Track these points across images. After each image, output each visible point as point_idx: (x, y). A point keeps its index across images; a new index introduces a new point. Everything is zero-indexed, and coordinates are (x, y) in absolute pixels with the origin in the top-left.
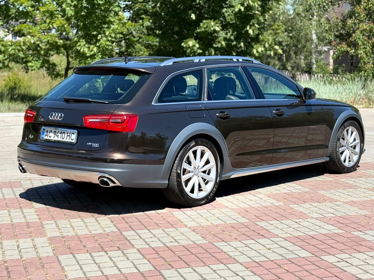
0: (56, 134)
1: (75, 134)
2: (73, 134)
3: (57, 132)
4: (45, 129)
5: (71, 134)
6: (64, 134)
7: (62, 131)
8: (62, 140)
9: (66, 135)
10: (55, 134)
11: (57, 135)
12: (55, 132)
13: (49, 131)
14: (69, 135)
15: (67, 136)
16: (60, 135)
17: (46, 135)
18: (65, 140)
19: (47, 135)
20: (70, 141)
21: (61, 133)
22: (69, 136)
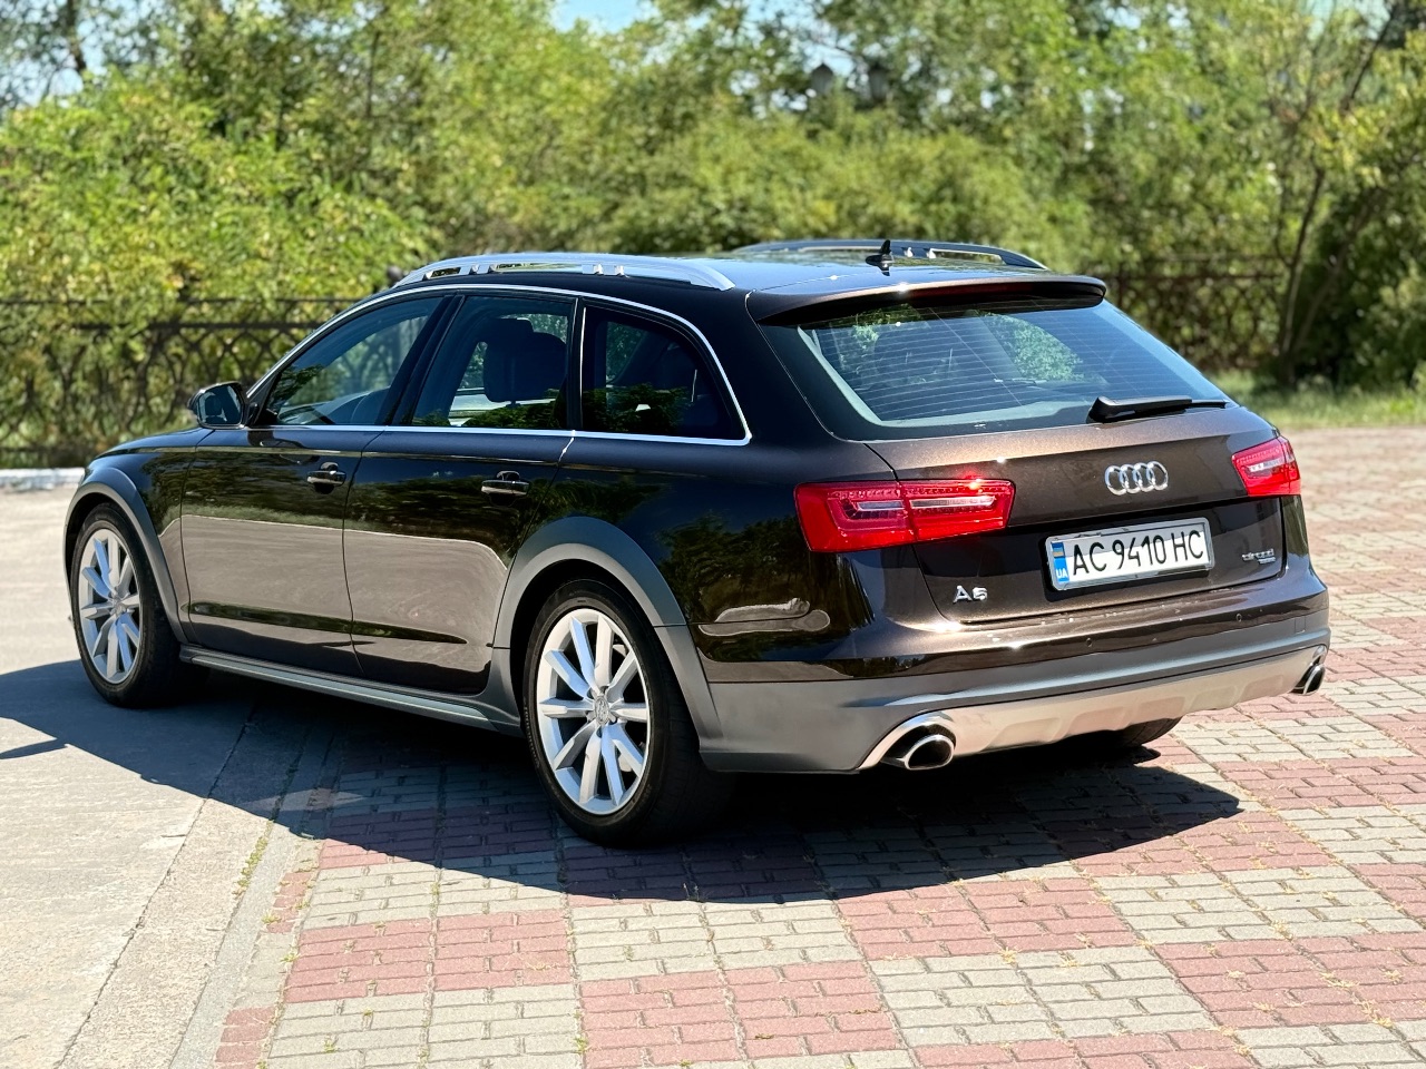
0: (1126, 551)
1: (1202, 534)
2: (1194, 536)
3: (1127, 543)
4: (1061, 545)
5: (1187, 538)
6: (1159, 544)
7: (1145, 534)
8: (1157, 567)
9: (1169, 544)
10: (1122, 554)
11: (1133, 554)
12: (1118, 547)
13: (1085, 549)
14: (1179, 541)
15: (1176, 546)
16: (1143, 551)
17: (1076, 567)
18: (1170, 564)
19: (1084, 566)
20: (1192, 562)
21: (1146, 541)
22: (1183, 545)
